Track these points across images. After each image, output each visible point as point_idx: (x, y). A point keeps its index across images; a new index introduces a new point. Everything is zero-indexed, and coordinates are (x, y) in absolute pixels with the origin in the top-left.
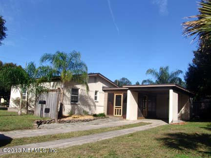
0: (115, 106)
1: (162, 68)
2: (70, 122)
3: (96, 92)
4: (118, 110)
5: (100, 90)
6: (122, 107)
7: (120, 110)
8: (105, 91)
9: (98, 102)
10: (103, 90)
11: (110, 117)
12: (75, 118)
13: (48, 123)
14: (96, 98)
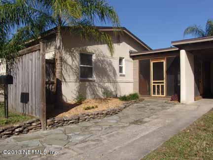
0: (152, 81)
1: (210, 22)
2: (77, 120)
3: (121, 60)
4: (158, 86)
5: (127, 56)
6: (164, 81)
7: (162, 86)
8: (133, 57)
9: (124, 76)
10: (131, 57)
11: (146, 98)
12: (88, 108)
13: (20, 132)
14: (121, 69)
